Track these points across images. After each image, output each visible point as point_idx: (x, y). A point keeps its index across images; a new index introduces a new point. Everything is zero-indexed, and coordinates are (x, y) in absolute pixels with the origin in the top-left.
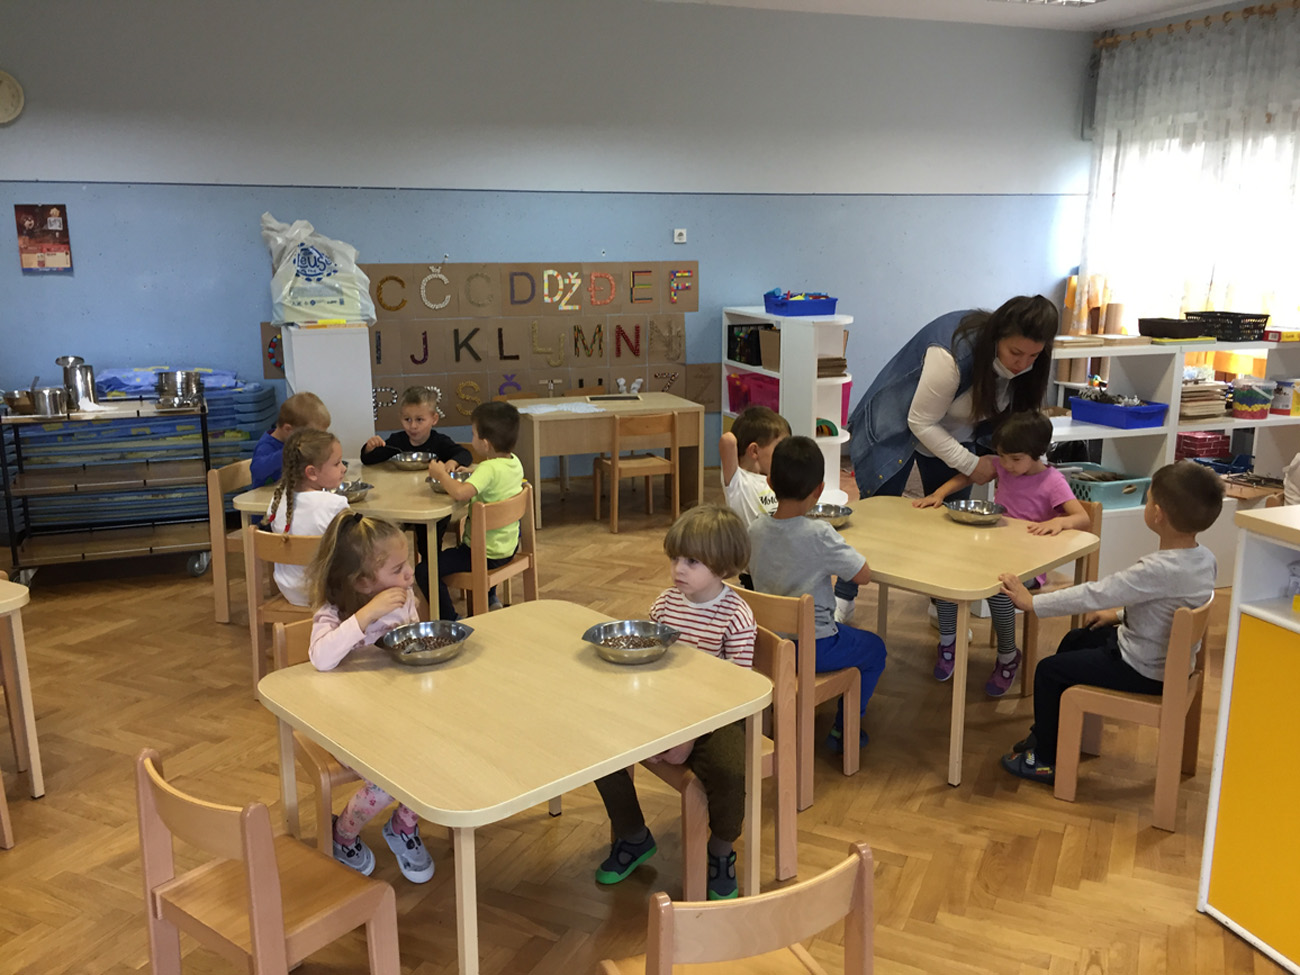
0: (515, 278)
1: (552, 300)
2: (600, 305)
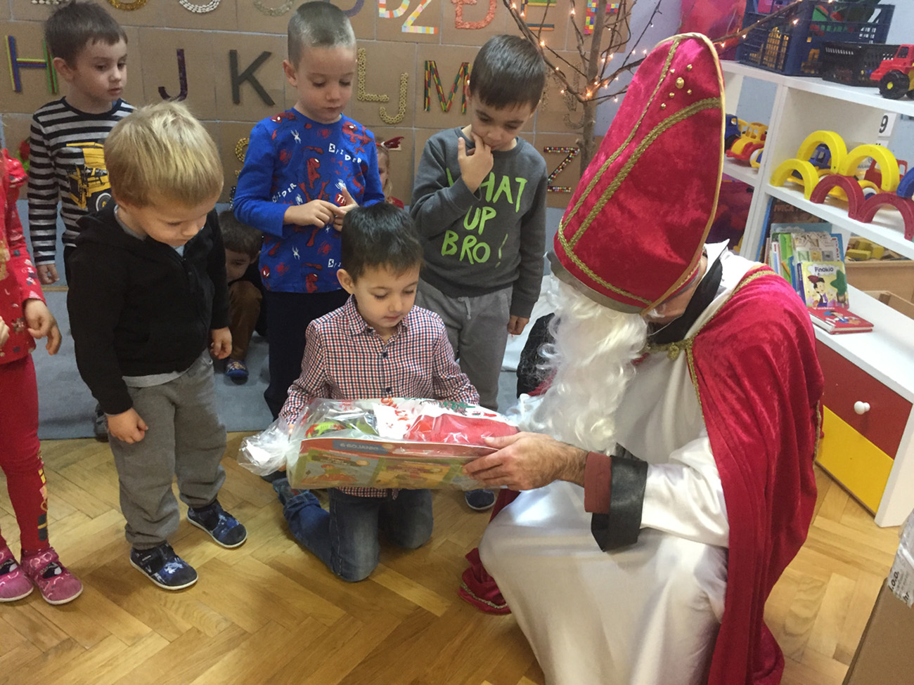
1: (391, 14)
2: (469, 29)
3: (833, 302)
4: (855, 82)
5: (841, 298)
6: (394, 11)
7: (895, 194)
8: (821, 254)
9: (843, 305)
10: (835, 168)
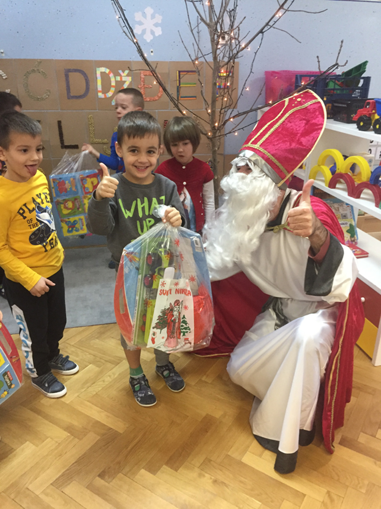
0: (70, 74)
1: (105, 96)
2: (149, 101)
3: (348, 241)
4: (349, 121)
5: (353, 239)
6: (107, 94)
7: (369, 183)
8: (341, 215)
9: (354, 243)
10: (338, 169)
